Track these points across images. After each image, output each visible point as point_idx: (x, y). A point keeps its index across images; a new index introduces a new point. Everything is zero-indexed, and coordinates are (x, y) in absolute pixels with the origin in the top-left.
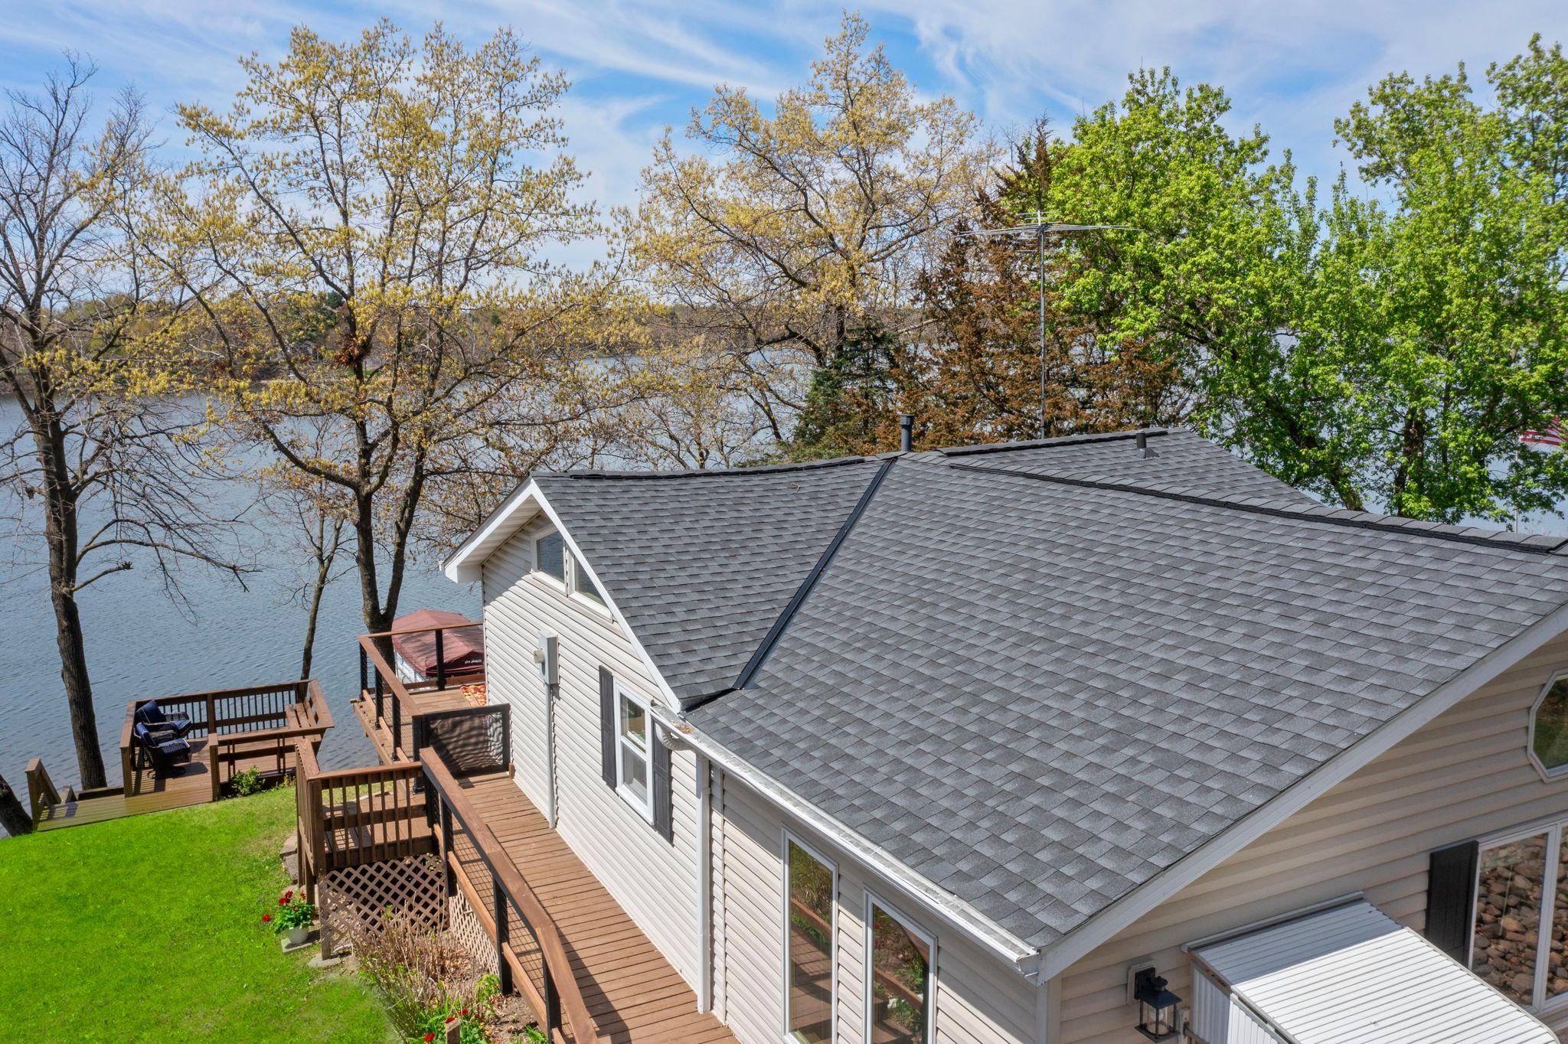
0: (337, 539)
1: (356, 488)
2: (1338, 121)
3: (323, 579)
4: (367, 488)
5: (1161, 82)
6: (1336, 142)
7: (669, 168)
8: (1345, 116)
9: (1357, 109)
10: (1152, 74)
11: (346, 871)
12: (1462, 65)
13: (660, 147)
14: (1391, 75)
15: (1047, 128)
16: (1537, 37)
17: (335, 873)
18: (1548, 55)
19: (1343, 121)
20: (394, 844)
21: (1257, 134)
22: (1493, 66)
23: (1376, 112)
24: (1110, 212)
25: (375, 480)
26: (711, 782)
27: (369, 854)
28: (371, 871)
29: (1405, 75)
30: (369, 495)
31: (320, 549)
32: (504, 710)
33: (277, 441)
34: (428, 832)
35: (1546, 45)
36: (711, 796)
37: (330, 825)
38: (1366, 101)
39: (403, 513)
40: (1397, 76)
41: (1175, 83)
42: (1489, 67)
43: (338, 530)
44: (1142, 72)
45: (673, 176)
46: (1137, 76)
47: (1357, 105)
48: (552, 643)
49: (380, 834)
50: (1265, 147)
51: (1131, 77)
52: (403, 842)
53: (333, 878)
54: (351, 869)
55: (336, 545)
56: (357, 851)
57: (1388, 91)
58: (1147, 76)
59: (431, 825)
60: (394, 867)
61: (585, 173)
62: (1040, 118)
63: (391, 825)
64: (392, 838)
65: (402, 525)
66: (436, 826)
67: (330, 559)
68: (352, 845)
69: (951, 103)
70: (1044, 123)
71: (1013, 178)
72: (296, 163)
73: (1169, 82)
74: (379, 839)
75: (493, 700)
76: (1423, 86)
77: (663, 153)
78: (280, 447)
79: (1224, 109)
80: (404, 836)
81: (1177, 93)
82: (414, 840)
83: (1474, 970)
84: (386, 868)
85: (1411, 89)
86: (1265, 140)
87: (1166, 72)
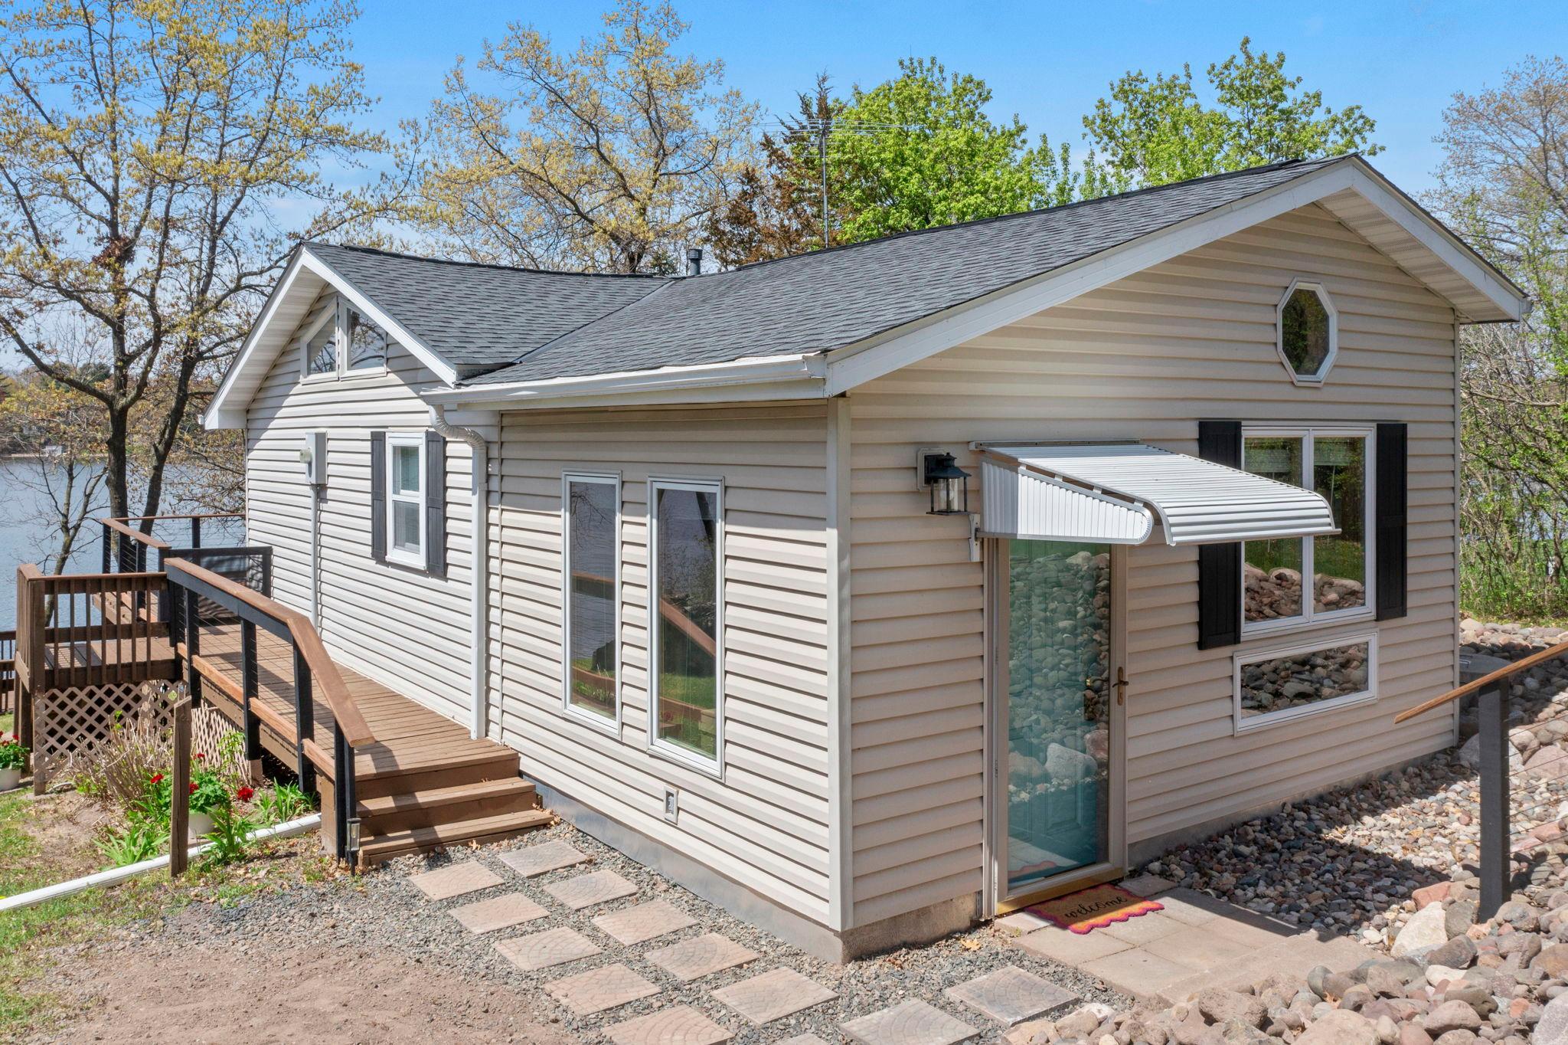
0: (86, 506)
1: (109, 401)
2: (1085, 118)
3: (67, 549)
4: (123, 402)
5: (928, 70)
6: (1085, 135)
7: (460, 99)
8: (1092, 112)
9: (1102, 104)
10: (921, 63)
11: (69, 690)
12: (1187, 66)
13: (451, 76)
14: (1128, 73)
15: (827, 85)
16: (1247, 41)
17: (56, 691)
18: (1257, 61)
19: (1090, 118)
20: (129, 665)
21: (1016, 122)
22: (1213, 67)
23: (1117, 109)
24: (888, 156)
25: (132, 393)
26: (488, 476)
27: (96, 674)
28: (100, 693)
29: (1140, 74)
30: (124, 410)
31: (65, 516)
32: (266, 553)
33: (20, 342)
34: (170, 654)
35: (1256, 52)
36: (488, 492)
37: (54, 636)
38: (1108, 98)
39: (163, 434)
40: (1133, 74)
41: (941, 71)
42: (1209, 68)
43: (88, 496)
44: (911, 59)
45: (464, 107)
46: (907, 63)
47: (1101, 101)
48: (321, 440)
49: (111, 652)
50: (1023, 136)
51: (901, 63)
52: (140, 664)
53: (53, 698)
54: (76, 690)
55: (85, 512)
56: (84, 669)
57: (1127, 87)
58: (916, 64)
59: (174, 644)
60: (127, 691)
61: (374, 98)
62: (821, 74)
63: (126, 644)
64: (126, 659)
65: (161, 448)
66: (180, 645)
67: (77, 528)
68: (77, 664)
69: (738, 95)
70: (824, 80)
71: (797, 127)
72: (61, 48)
73: (936, 70)
74: (111, 659)
75: (255, 539)
76: (1156, 83)
77: (454, 82)
78: (25, 350)
79: (986, 99)
80: (141, 657)
81: (944, 79)
82: (153, 663)
83: (1247, 470)
84: (118, 692)
85: (1145, 87)
86: (1022, 129)
87: (933, 61)
